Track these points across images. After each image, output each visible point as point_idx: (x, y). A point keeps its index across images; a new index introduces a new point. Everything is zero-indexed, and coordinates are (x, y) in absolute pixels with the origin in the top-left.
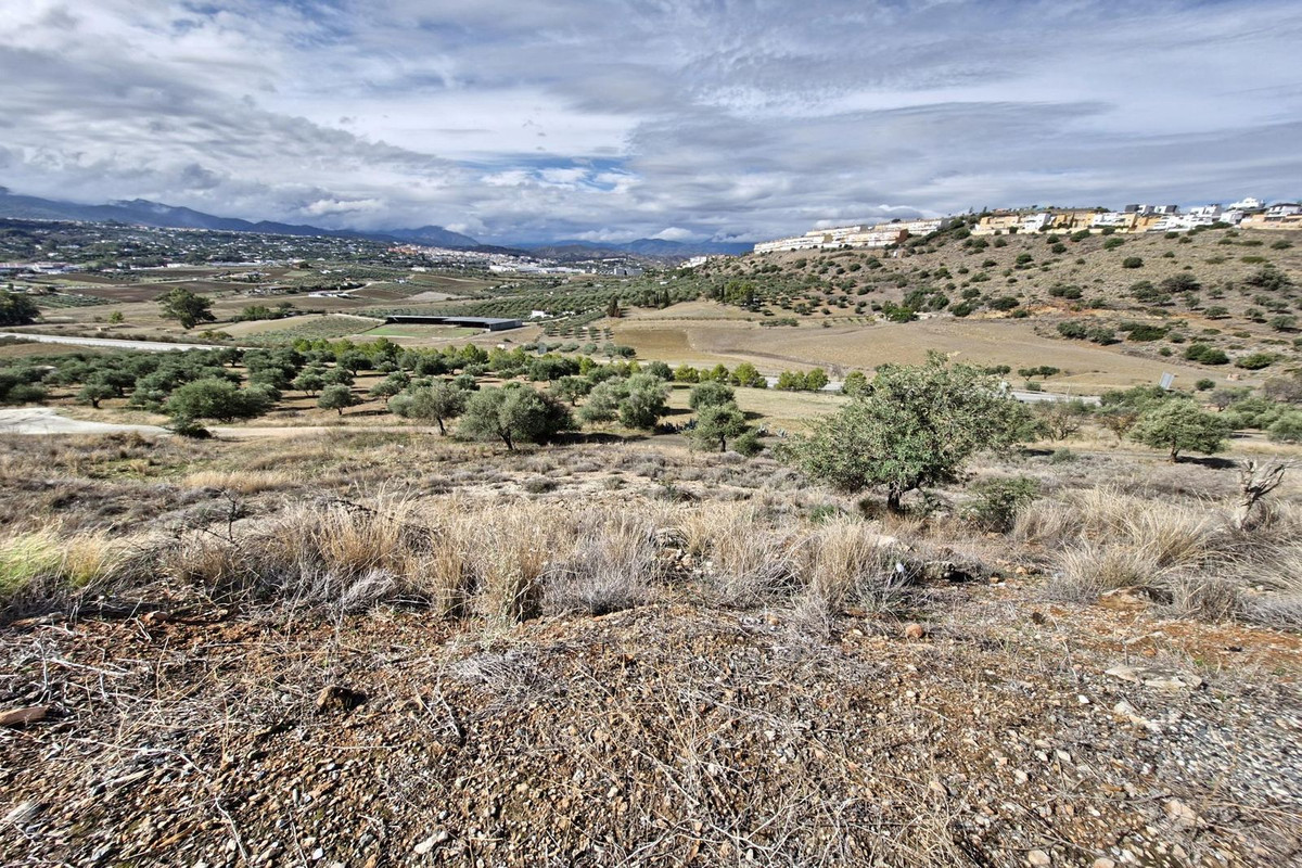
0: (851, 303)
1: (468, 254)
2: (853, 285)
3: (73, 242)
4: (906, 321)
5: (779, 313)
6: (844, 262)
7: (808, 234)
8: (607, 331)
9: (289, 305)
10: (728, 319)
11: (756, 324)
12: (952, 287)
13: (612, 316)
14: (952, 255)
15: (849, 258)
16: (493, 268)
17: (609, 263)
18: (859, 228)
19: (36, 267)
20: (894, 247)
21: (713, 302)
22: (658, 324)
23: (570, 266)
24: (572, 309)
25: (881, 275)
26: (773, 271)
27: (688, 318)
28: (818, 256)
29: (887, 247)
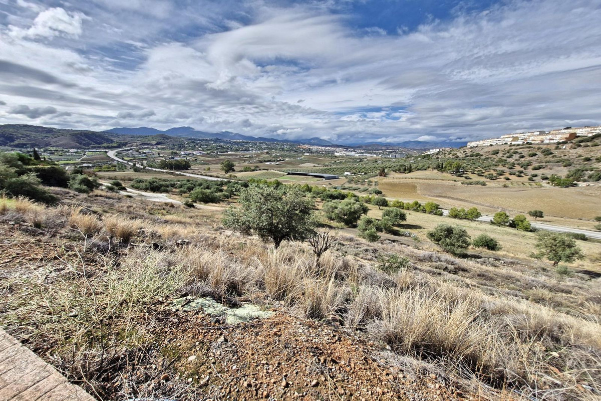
0: (526, 175)
2: (529, 164)
3: (206, 145)
4: (567, 187)
5: (475, 178)
6: (525, 152)
7: (502, 137)
8: (376, 182)
9: (257, 167)
10: (442, 180)
11: (459, 184)
13: (381, 176)
15: (529, 149)
16: (336, 154)
17: (389, 152)
18: (538, 133)
19: (194, 153)
20: (564, 143)
21: (436, 171)
22: (402, 181)
23: (370, 153)
24: (363, 172)
25: (552, 159)
26: (476, 156)
27: (419, 179)
28: (507, 148)
29: (559, 143)
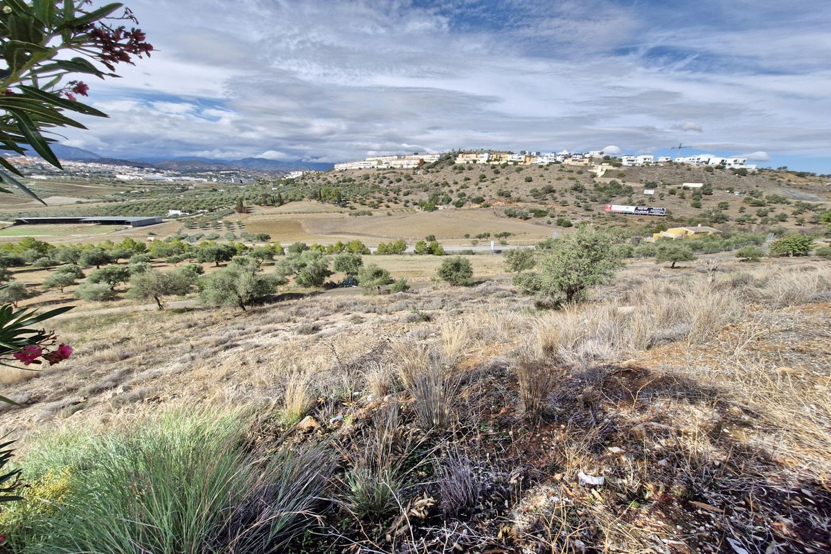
0: (400, 201)
1: (91, 165)
2: (399, 190)
4: (432, 211)
5: (360, 208)
6: (391, 177)
7: (367, 159)
8: (239, 223)
10: (327, 212)
11: (346, 215)
12: (451, 192)
13: (241, 212)
15: (394, 174)
16: (119, 176)
17: (226, 174)
18: (396, 157)
20: (418, 169)
21: (314, 201)
22: (278, 217)
23: (192, 176)
24: (204, 208)
25: (414, 185)
26: (350, 181)
27: (299, 213)
28: (376, 173)
29: (414, 169)
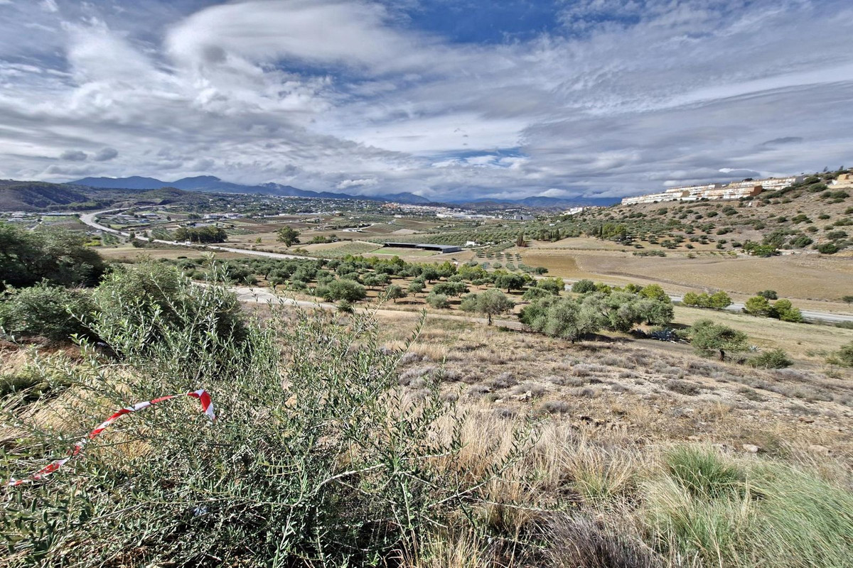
0: (712, 241)
1: (424, 208)
2: (712, 227)
3: (242, 204)
4: (769, 256)
5: (648, 247)
6: (702, 210)
7: (668, 191)
8: (517, 255)
9: (334, 236)
10: (606, 250)
11: (630, 254)
12: (814, 230)
13: (520, 246)
14: (810, 204)
15: (706, 207)
16: (438, 215)
17: (511, 212)
18: (714, 186)
19: (227, 215)
20: (749, 199)
21: (593, 238)
22: (553, 252)
23: (484, 214)
24: (491, 241)
25: (737, 220)
26: (639, 217)
27: (575, 249)
28: (678, 206)
29: (742, 199)
